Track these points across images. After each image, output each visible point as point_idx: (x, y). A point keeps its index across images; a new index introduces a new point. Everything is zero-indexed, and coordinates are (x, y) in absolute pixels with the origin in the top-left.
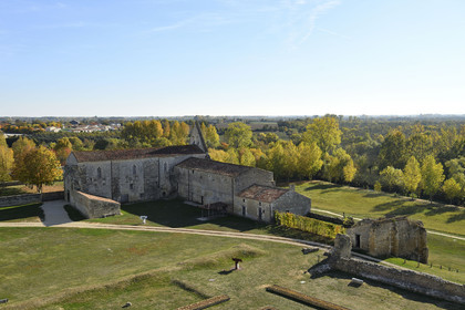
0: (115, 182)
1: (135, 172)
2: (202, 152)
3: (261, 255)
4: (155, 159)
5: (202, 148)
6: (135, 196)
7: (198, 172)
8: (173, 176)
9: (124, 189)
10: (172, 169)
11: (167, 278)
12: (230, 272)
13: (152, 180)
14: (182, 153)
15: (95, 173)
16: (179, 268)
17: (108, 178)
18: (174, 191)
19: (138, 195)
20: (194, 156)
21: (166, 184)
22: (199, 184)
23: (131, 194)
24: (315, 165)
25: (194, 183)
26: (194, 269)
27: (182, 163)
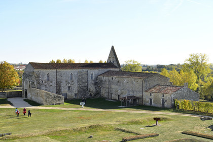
0: (58, 85)
1: (72, 79)
2: (116, 68)
3: (171, 120)
4: (85, 70)
5: (116, 65)
6: (72, 95)
7: (116, 78)
8: (97, 83)
9: (64, 90)
10: (97, 78)
11: (111, 127)
12: (153, 126)
13: (83, 85)
14: (103, 67)
15: (46, 78)
16: (118, 123)
17: (54, 82)
18: (97, 93)
19: (73, 94)
20: (111, 69)
21: (92, 88)
22: (116, 87)
23: (69, 94)
24: (191, 87)
25: (113, 86)
26: (128, 124)
27: (103, 74)
